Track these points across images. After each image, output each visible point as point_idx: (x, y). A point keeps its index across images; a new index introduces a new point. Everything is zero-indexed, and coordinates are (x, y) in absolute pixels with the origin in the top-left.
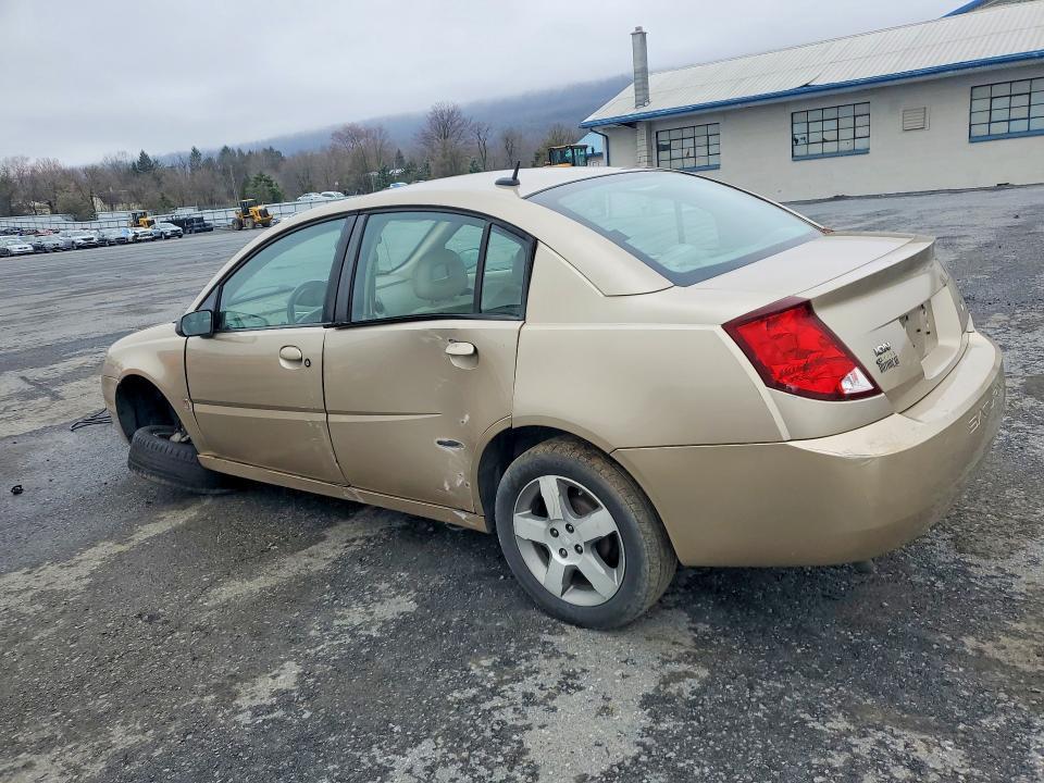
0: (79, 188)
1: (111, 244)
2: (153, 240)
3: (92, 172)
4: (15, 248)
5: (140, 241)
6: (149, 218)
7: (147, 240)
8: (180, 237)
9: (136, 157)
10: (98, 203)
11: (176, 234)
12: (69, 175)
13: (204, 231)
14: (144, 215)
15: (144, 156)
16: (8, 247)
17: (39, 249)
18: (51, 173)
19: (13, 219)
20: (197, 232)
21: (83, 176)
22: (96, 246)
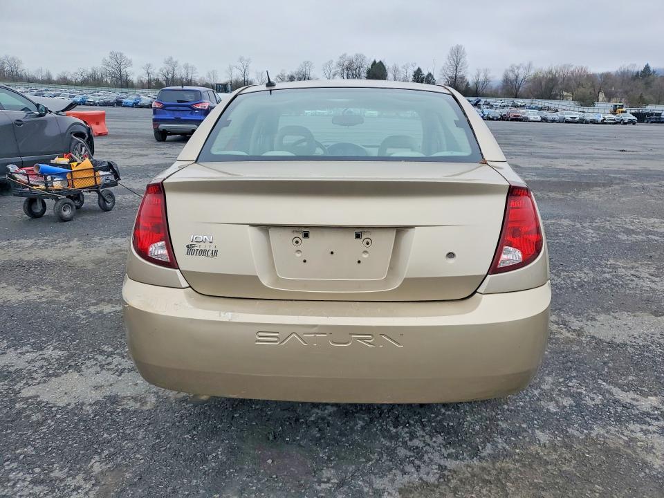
0: (593, 86)
1: (587, 123)
2: (614, 124)
3: (607, 77)
4: (531, 117)
5: (606, 123)
6: (624, 109)
7: (610, 123)
8: (634, 124)
9: (641, 68)
10: (601, 96)
11: (631, 122)
12: (591, 78)
13: (658, 122)
14: (622, 107)
15: (647, 68)
16: (529, 116)
17: (544, 120)
18: (581, 76)
19: (549, 101)
20: (652, 122)
21: (599, 79)
22: (577, 122)
